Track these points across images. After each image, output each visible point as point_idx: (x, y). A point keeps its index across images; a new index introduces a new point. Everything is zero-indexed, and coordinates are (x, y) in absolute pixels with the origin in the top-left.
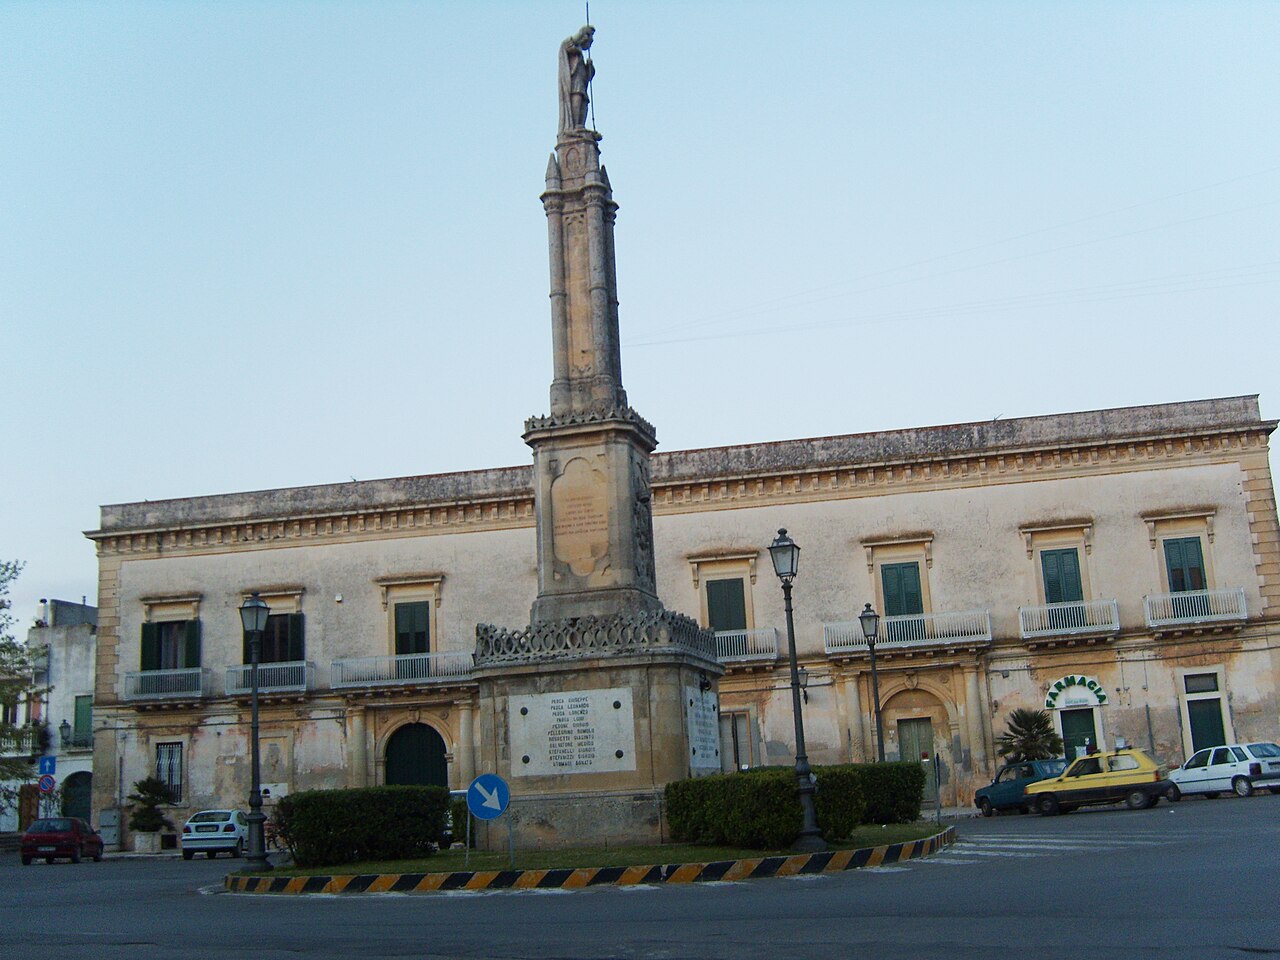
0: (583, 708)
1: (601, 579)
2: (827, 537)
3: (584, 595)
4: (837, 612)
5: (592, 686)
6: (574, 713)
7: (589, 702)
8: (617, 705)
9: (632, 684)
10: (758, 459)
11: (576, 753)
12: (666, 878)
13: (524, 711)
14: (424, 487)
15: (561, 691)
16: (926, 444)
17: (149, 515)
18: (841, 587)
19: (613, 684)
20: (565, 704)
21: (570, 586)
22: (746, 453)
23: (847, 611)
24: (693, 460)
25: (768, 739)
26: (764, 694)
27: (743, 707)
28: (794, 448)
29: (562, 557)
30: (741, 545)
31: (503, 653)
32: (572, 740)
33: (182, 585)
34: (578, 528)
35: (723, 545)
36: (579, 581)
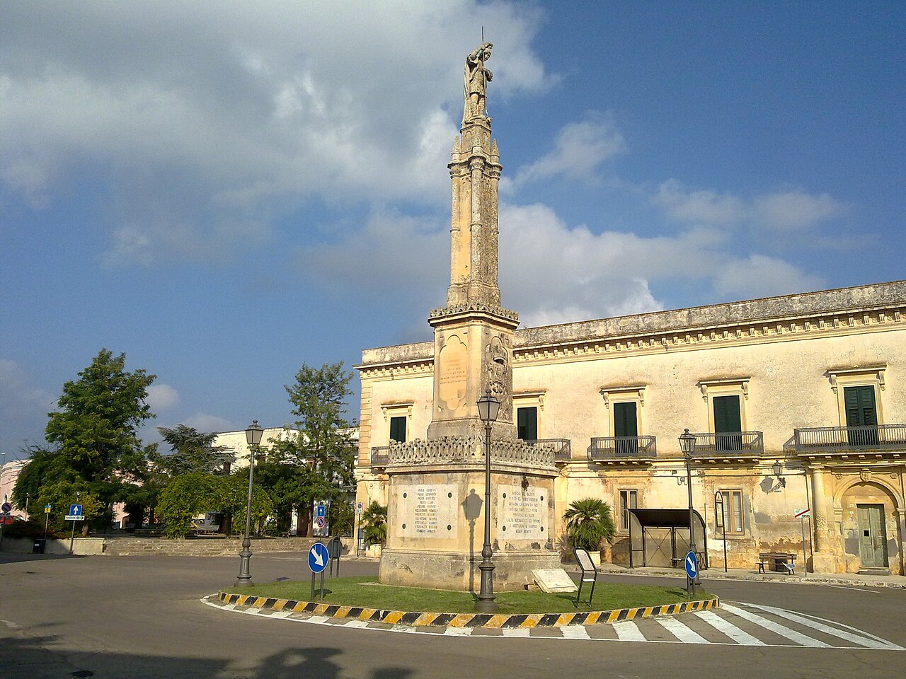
0: (432, 495)
1: (461, 413)
2: (803, 367)
3: (452, 422)
4: (809, 422)
5: (439, 482)
6: (429, 498)
7: (437, 492)
8: (450, 495)
9: (458, 482)
10: (752, 311)
11: (428, 525)
12: (382, 619)
13: (405, 495)
14: (535, 335)
15: (423, 483)
16: (882, 297)
17: (387, 355)
18: (811, 403)
19: (449, 481)
20: (425, 493)
21: (445, 416)
22: (742, 307)
23: (817, 421)
24: (705, 313)
25: (756, 511)
26: (754, 478)
27: (738, 486)
28: (778, 302)
29: (444, 398)
30: (738, 372)
31: (398, 458)
32: (426, 516)
33: (402, 397)
34: (451, 380)
35: (725, 372)
36: (451, 412)
